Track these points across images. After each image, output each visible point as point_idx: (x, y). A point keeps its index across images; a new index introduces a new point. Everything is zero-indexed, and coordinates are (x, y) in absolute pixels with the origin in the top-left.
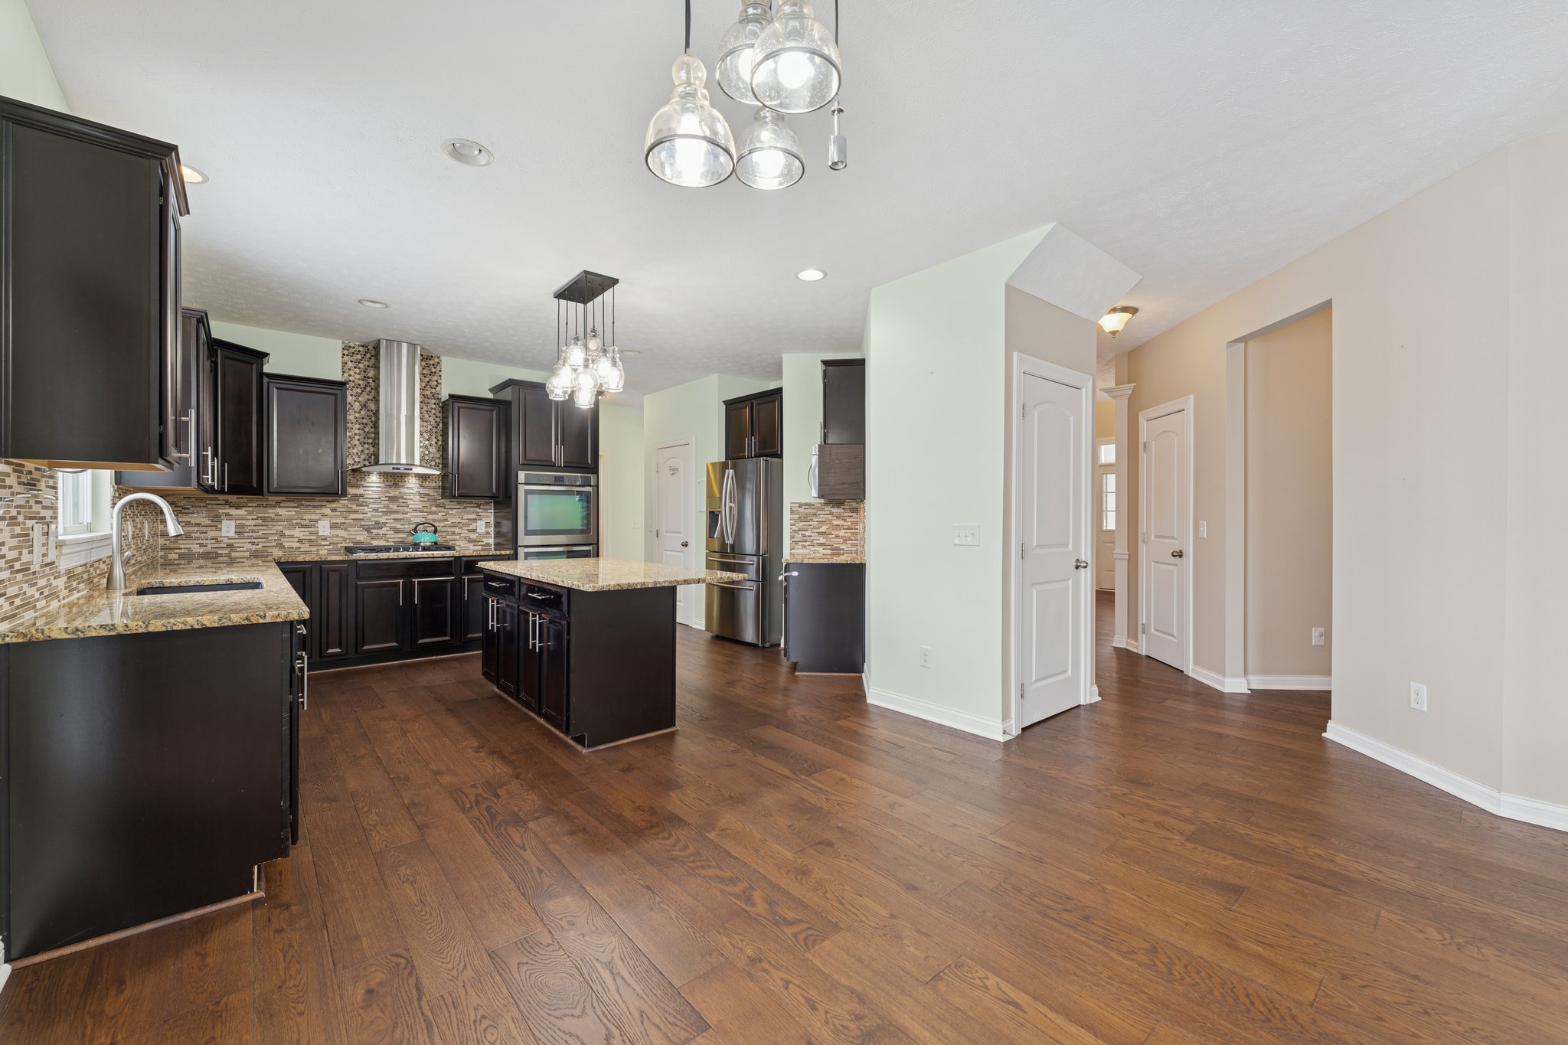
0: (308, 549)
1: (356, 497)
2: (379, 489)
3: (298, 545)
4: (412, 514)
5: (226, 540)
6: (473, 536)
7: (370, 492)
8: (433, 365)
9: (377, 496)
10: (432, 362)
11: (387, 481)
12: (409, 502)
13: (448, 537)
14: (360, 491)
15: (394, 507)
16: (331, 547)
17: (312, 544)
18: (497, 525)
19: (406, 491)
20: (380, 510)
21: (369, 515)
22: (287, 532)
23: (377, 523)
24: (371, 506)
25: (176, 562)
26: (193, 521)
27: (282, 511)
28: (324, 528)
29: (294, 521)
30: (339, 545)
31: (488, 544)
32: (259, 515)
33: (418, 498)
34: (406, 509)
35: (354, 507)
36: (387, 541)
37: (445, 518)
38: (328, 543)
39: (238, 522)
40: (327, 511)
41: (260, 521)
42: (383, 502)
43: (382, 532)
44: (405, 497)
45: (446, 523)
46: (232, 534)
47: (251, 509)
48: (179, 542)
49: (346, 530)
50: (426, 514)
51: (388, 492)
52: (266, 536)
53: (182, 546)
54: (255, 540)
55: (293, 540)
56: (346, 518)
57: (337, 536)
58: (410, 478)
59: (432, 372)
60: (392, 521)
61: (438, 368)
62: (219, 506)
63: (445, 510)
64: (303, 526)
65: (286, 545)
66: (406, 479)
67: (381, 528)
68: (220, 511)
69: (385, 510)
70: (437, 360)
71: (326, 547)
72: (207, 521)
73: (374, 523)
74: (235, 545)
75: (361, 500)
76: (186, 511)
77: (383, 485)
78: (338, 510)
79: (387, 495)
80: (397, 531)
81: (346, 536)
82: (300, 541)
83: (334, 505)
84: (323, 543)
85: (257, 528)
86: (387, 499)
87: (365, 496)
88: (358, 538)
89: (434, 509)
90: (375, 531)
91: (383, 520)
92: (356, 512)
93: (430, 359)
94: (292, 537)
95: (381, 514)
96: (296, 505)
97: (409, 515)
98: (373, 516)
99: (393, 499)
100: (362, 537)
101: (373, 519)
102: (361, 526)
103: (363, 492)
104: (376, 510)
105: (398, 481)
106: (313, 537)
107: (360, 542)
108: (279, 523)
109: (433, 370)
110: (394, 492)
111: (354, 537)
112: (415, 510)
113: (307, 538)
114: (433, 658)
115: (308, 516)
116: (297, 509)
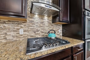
0: (16, 39)
1: (31, 21)
3: (12, 38)
6: (58, 33)
12: (45, 24)
14: (33, 20)
16: (24, 38)
17: (17, 37)
18: (63, 30)
19: (44, 20)
21: (35, 27)
22: (8, 33)
23: (37, 30)
24: (35, 25)
28: (21, 32)
29: (11, 29)
30: (26, 37)
31: (61, 35)
33: (47, 23)
35: (31, 25)
36: (40, 35)
40: (22, 26)
42: (39, 24)
43: (38, 33)
49: (28, 32)
55: (10, 36)
56: (28, 28)
57: (26, 34)
60: (41, 29)
64: (14, 31)
65: (8, 38)
67: (38, 31)
71: (22, 38)
78: (26, 25)
80: (42, 32)
81: (28, 34)
82: (13, 37)
84: (21, 37)
88: (32, 35)
91: (39, 29)
94: (10, 35)
96: (12, 23)
98: (36, 28)
100: (33, 34)
101: (36, 29)
102: (33, 31)
104: (37, 26)
106: (18, 35)
107: (32, 36)
108: (5, 30)
112: (46, 26)
113: (16, 35)
115: (16, 28)
116: (13, 25)
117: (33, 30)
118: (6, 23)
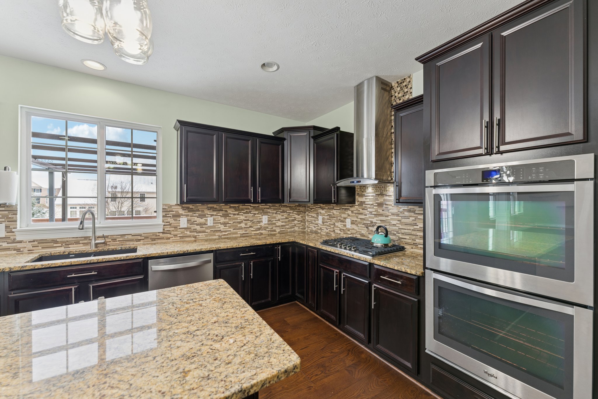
0: (343, 235)
1: (362, 203)
2: (372, 197)
3: (340, 232)
4: (391, 217)
5: (320, 226)
7: (368, 200)
8: (406, 86)
9: (371, 203)
10: (404, 84)
11: (377, 191)
13: (417, 240)
15: (380, 211)
17: (344, 232)
19: (387, 198)
20: (373, 213)
21: (368, 216)
22: (337, 224)
23: (372, 222)
24: (369, 210)
25: (310, 234)
26: (313, 215)
27: (334, 212)
28: (349, 223)
29: (339, 218)
32: (328, 214)
34: (388, 213)
35: (361, 210)
37: (415, 222)
38: (350, 233)
39: (323, 217)
40: (349, 212)
41: (328, 217)
42: (374, 207)
44: (387, 203)
45: (415, 227)
46: (321, 223)
47: (326, 210)
48: (310, 224)
49: (357, 225)
50: (400, 218)
51: (377, 200)
52: (330, 225)
53: (311, 227)
54: (327, 227)
55: (338, 229)
56: (357, 217)
57: (354, 229)
58: (390, 187)
59: (405, 93)
60: (379, 222)
61: (409, 87)
62: (318, 209)
63: (415, 215)
64: (341, 221)
65: (336, 231)
66: (388, 189)
68: (319, 211)
69: (375, 213)
70: (408, 80)
71: (349, 235)
72: (315, 215)
73: (369, 222)
74: (322, 229)
75: (364, 206)
76: (311, 210)
77: (374, 194)
78: (354, 212)
79: (377, 202)
81: (357, 230)
82: (340, 230)
83: (352, 209)
84: (348, 233)
85: (328, 220)
86: (376, 205)
87: (366, 203)
88: (363, 232)
89: (406, 214)
90: (370, 228)
91: (374, 220)
92: (361, 214)
93: (403, 82)
94: (337, 227)
95: (373, 216)
96: (339, 208)
97: (389, 218)
98: (370, 217)
99: (380, 205)
101: (370, 219)
102: (364, 224)
103: (364, 200)
104: (371, 213)
105: (383, 191)
106: (345, 228)
107: (362, 235)
108: (334, 219)
109: (406, 90)
110: (381, 200)
111: (361, 231)
113: (342, 228)
114: (362, 346)
115: (343, 215)
116: (339, 211)
117: (365, 222)
118: (335, 208)
